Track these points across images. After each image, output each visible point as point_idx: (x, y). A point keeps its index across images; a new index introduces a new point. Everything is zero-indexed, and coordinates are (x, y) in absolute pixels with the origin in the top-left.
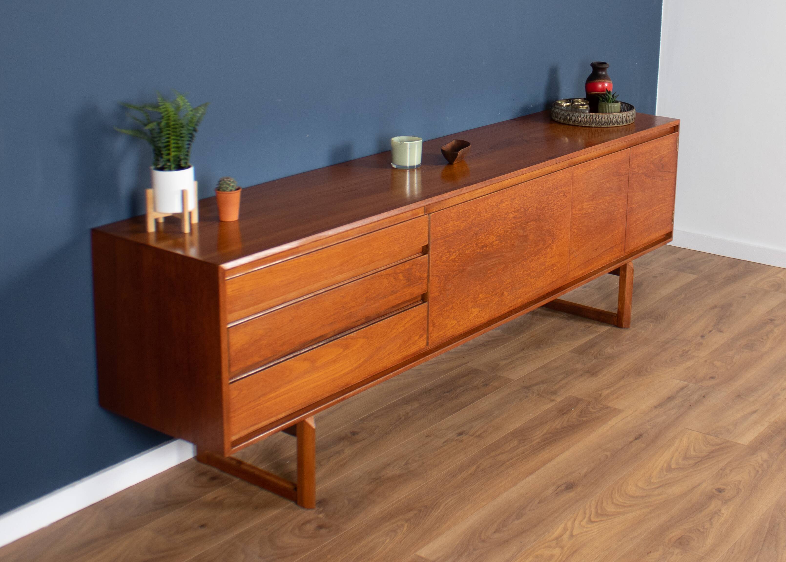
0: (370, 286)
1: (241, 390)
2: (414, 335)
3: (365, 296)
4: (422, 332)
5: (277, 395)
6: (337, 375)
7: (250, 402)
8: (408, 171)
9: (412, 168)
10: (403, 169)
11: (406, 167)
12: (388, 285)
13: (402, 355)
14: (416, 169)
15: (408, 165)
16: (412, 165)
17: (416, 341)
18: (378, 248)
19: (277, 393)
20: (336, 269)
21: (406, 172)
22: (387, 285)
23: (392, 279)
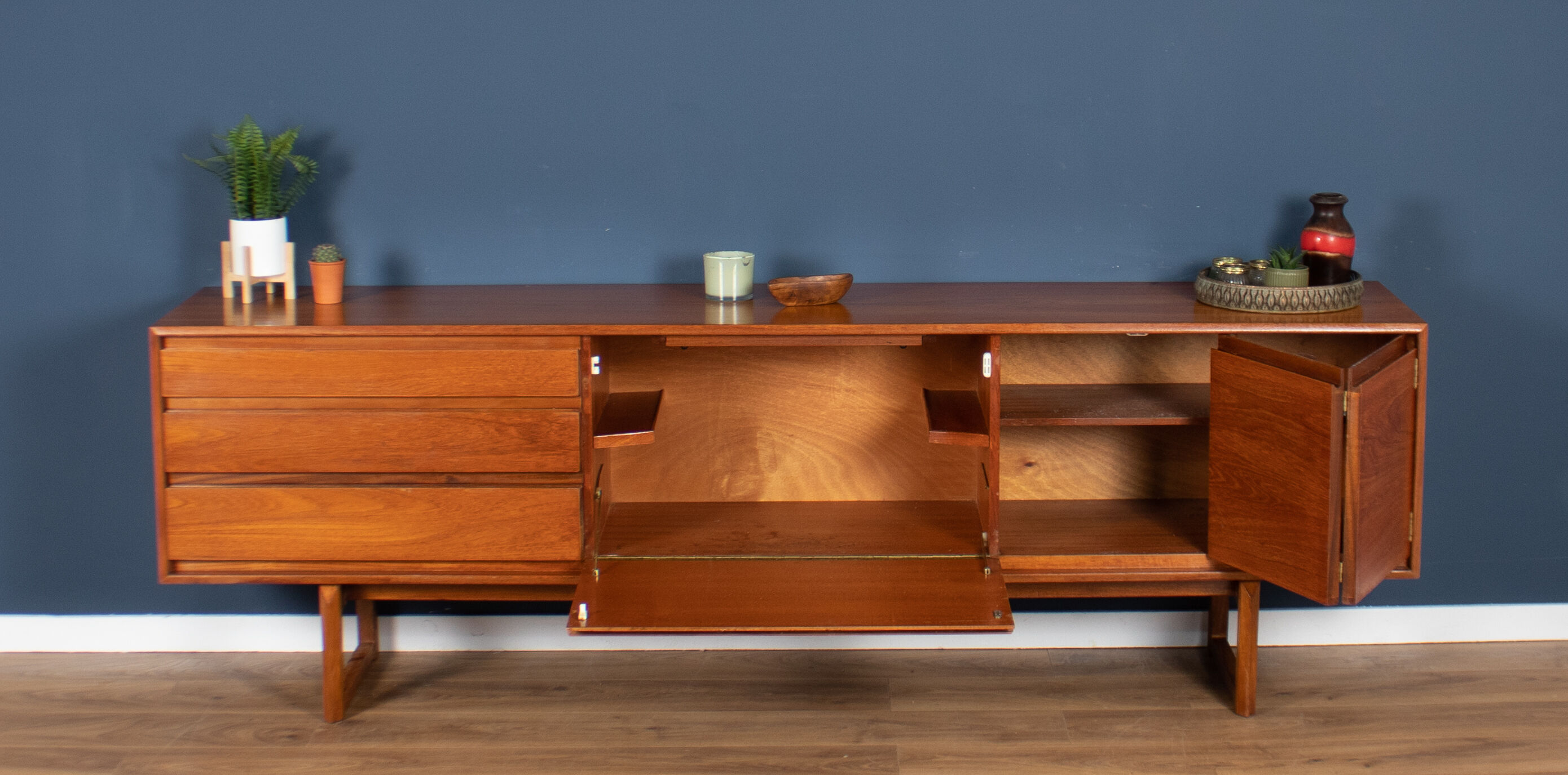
0: (440, 427)
1: (186, 503)
2: (549, 532)
3: (431, 440)
4: (567, 533)
5: (253, 530)
6: (373, 540)
7: (202, 523)
8: (721, 304)
9: (728, 302)
10: (715, 301)
11: (718, 298)
12: (482, 436)
13: (520, 555)
14: (721, 302)
15: (721, 295)
16: (728, 295)
17: (552, 543)
18: (457, 375)
19: (252, 527)
20: (368, 385)
21: (719, 305)
22: (480, 436)
23: (492, 430)
